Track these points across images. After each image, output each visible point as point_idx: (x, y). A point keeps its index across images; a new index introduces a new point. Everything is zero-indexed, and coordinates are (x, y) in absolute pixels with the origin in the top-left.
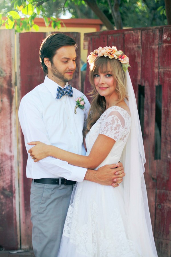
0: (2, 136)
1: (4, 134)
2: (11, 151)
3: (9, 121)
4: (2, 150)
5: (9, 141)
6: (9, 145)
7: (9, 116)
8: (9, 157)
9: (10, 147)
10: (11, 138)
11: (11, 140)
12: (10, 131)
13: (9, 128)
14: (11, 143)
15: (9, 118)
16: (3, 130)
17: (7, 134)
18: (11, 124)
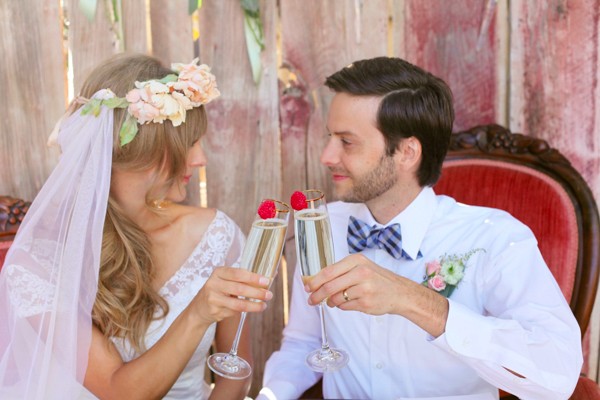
0: (567, 96)
1: (574, 89)
2: (591, 146)
3: (590, 47)
4: (566, 142)
5: (587, 111)
6: (587, 125)
7: (590, 28)
8: (585, 163)
9: (591, 131)
10: (594, 102)
11: (594, 108)
12: (591, 80)
13: (588, 69)
14: (593, 120)
15: (591, 35)
16: (569, 75)
17: (581, 91)
18: (595, 57)
